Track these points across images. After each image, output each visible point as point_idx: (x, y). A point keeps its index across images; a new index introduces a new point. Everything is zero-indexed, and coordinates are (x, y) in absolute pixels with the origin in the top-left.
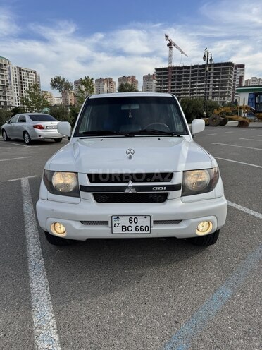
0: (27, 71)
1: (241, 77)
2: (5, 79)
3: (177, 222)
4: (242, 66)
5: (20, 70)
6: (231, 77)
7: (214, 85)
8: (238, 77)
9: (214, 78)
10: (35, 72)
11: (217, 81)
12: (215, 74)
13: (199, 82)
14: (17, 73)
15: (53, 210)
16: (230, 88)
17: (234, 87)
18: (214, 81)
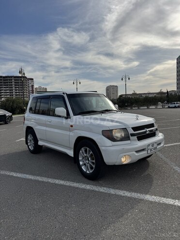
1: (33, 86)
4: (32, 79)
6: (26, 85)
7: (16, 90)
8: (30, 85)
9: (15, 85)
11: (17, 88)
12: (15, 83)
13: (5, 88)
15: (123, 149)
16: (27, 93)
17: (29, 92)
18: (16, 88)
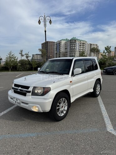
0: (93, 45)
2: (84, 49)
3: (27, 104)
5: (91, 44)
10: (97, 45)
14: (90, 46)
